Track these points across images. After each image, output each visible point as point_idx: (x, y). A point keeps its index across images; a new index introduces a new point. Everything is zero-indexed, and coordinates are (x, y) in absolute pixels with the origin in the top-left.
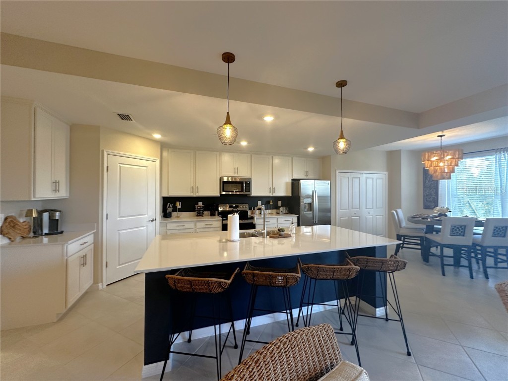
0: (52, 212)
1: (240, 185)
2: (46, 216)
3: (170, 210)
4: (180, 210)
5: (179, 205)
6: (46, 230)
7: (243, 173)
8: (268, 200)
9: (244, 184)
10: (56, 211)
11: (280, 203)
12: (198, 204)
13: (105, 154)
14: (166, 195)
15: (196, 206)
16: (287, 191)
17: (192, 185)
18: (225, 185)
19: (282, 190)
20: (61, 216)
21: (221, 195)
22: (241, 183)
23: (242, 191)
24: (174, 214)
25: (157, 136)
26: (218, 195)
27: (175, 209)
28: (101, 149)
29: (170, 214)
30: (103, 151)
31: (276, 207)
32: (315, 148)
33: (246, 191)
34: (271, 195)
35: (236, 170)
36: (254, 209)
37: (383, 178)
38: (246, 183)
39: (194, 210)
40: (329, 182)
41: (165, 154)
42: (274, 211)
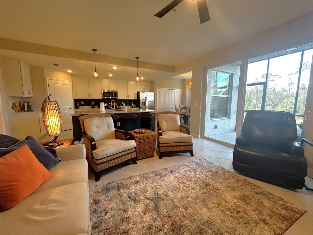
0: (28, 103)
1: (112, 94)
2: (26, 104)
3: (78, 105)
4: (83, 105)
5: (83, 103)
6: (26, 109)
7: (113, 88)
8: (126, 101)
9: (114, 94)
10: (29, 102)
11: (132, 103)
12: (92, 102)
13: (47, 79)
14: (76, 98)
15: (91, 104)
16: (135, 97)
17: (88, 93)
18: (104, 94)
19: (133, 97)
20: (31, 104)
21: (103, 98)
22: (112, 93)
23: (113, 97)
24: (81, 107)
25: (70, 71)
26: (101, 98)
27: (81, 105)
28: (45, 77)
29: (79, 107)
30: (46, 78)
31: (130, 104)
32: (144, 78)
33: (114, 97)
34: (127, 99)
35: (109, 87)
36: (120, 105)
37: (179, 92)
38: (114, 93)
39: (90, 106)
40: (153, 93)
41: (74, 78)
42: (130, 106)
